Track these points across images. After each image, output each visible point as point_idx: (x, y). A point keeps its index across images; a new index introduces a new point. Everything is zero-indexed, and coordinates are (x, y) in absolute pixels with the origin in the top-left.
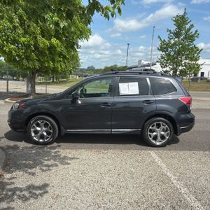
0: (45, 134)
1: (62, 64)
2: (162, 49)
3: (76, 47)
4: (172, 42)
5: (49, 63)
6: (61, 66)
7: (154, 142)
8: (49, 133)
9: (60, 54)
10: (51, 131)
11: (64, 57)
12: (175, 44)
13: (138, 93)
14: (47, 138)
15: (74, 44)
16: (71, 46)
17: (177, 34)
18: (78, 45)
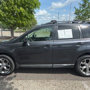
0: (5, 68)
1: (26, 21)
2: (76, 13)
3: (33, 13)
4: (81, 9)
5: (19, 21)
6: (26, 23)
7: (84, 73)
8: (8, 67)
9: (25, 16)
10: (9, 66)
11: (27, 18)
12: (83, 10)
13: (72, 37)
14: (7, 70)
15: (32, 11)
16: (31, 12)
17: (84, 6)
18: (34, 12)
